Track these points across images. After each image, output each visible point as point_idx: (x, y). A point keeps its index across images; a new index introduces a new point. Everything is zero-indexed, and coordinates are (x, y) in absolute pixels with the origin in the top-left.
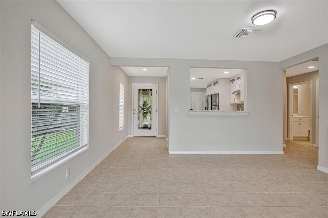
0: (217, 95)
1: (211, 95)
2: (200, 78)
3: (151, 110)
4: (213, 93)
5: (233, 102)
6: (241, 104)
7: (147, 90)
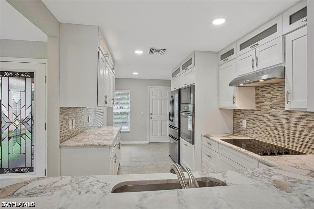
0: (191, 88)
1: (180, 91)
2: (152, 50)
3: (33, 125)
4: (182, 86)
5: (229, 104)
6: (245, 110)
7: (22, 75)
